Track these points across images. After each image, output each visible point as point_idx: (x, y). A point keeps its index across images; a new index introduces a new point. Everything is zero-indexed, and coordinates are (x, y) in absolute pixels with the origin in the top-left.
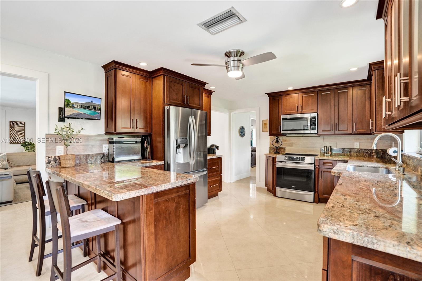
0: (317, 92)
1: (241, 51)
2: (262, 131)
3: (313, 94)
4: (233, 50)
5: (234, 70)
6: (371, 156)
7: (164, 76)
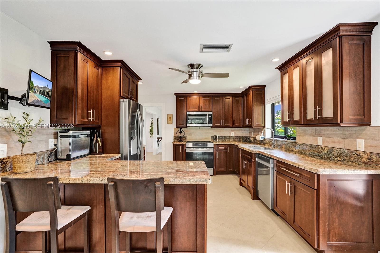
0: (212, 97)
1: (201, 65)
2: (168, 124)
3: (209, 98)
4: (197, 63)
5: (196, 79)
6: (240, 140)
7: (121, 68)
